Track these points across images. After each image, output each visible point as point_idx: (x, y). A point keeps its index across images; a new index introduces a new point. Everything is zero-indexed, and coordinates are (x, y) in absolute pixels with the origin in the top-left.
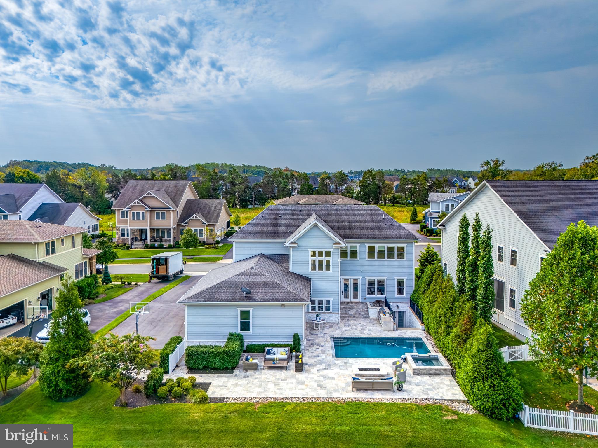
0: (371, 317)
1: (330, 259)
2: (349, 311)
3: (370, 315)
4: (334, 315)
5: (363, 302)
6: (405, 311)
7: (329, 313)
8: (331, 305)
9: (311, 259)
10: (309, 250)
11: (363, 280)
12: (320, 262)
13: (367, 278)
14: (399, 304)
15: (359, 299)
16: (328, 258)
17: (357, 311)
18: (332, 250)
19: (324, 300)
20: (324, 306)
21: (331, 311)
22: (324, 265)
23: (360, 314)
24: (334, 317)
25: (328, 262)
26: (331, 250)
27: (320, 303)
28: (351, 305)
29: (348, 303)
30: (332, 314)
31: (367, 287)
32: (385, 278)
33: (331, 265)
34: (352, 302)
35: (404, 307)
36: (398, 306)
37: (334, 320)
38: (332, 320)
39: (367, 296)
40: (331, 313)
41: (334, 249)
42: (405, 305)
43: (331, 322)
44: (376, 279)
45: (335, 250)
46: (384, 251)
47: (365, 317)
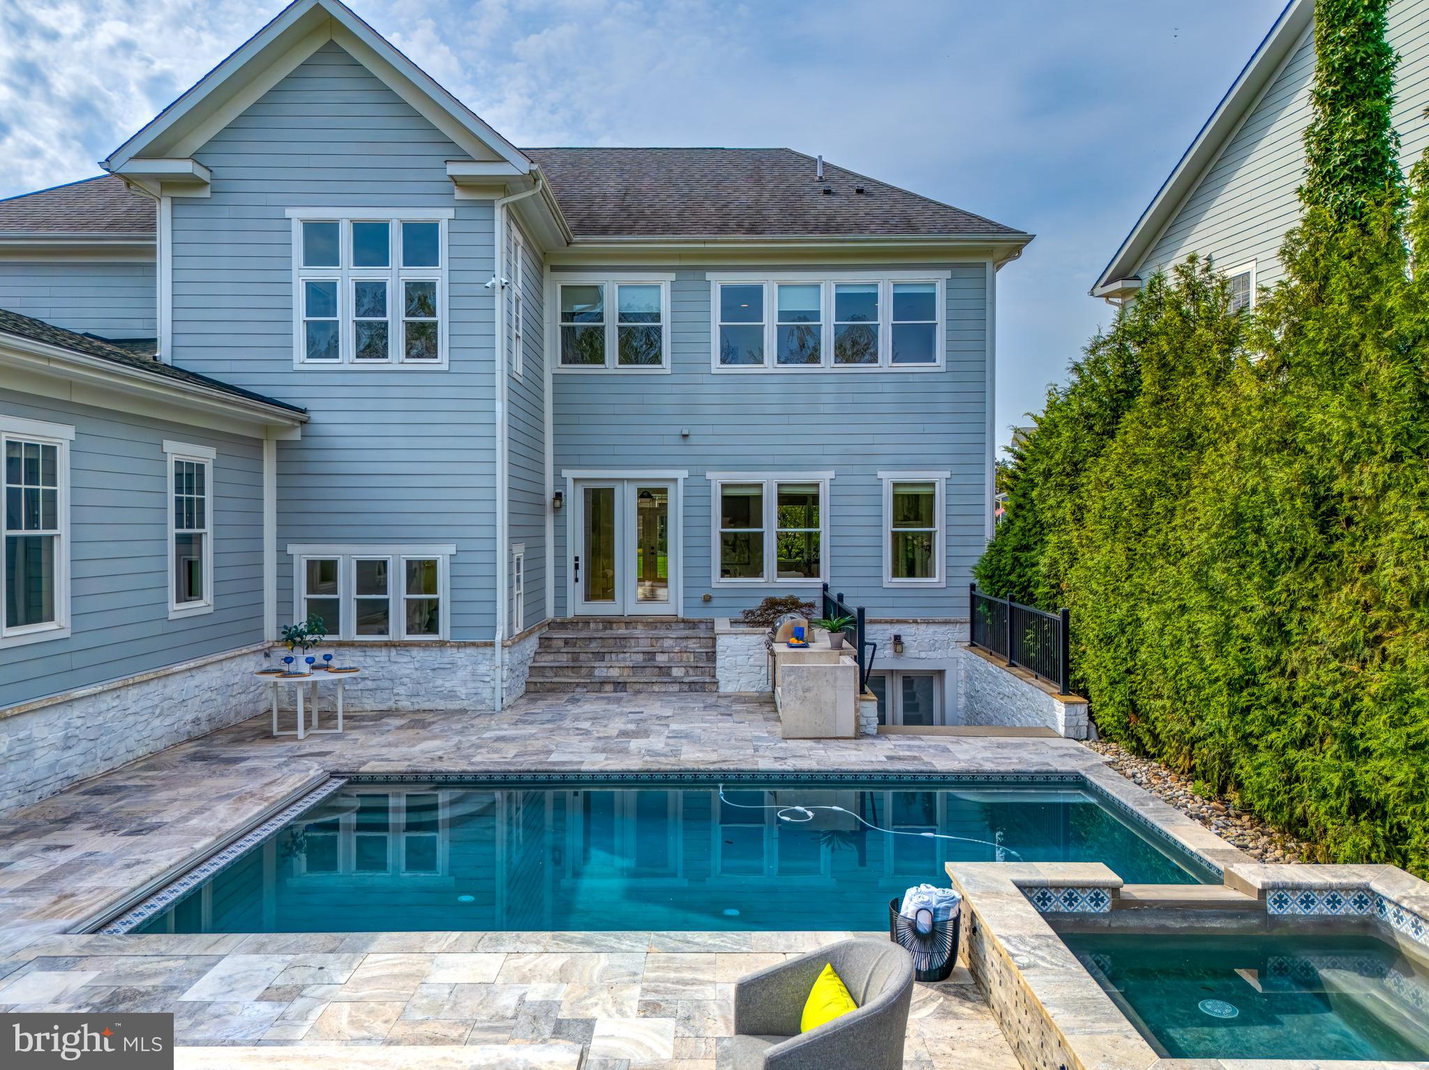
0: (727, 687)
1: (438, 275)
2: (600, 656)
3: (720, 675)
4: (461, 656)
5: (694, 616)
6: (941, 673)
7: (427, 645)
8: (443, 594)
9: (301, 275)
10: (289, 213)
11: (697, 487)
12: (371, 297)
13: (717, 478)
14: (906, 631)
15: (672, 601)
16: (420, 274)
17: (651, 655)
18: (450, 213)
19: (397, 557)
20: (397, 594)
21: (445, 632)
22: (396, 316)
23: (664, 671)
24: (461, 674)
25: (421, 298)
26: (443, 216)
27: (372, 574)
28: (622, 631)
29: (608, 622)
30: (452, 654)
31: (716, 528)
32: (824, 478)
33: (442, 316)
34: (631, 622)
35: (933, 646)
36: (897, 639)
37: (462, 691)
38: (452, 695)
39: (718, 581)
40: (442, 644)
41: (459, 206)
42: (940, 632)
43: (441, 704)
44: (770, 483)
45: (464, 213)
46: (815, 315)
47: (693, 687)
